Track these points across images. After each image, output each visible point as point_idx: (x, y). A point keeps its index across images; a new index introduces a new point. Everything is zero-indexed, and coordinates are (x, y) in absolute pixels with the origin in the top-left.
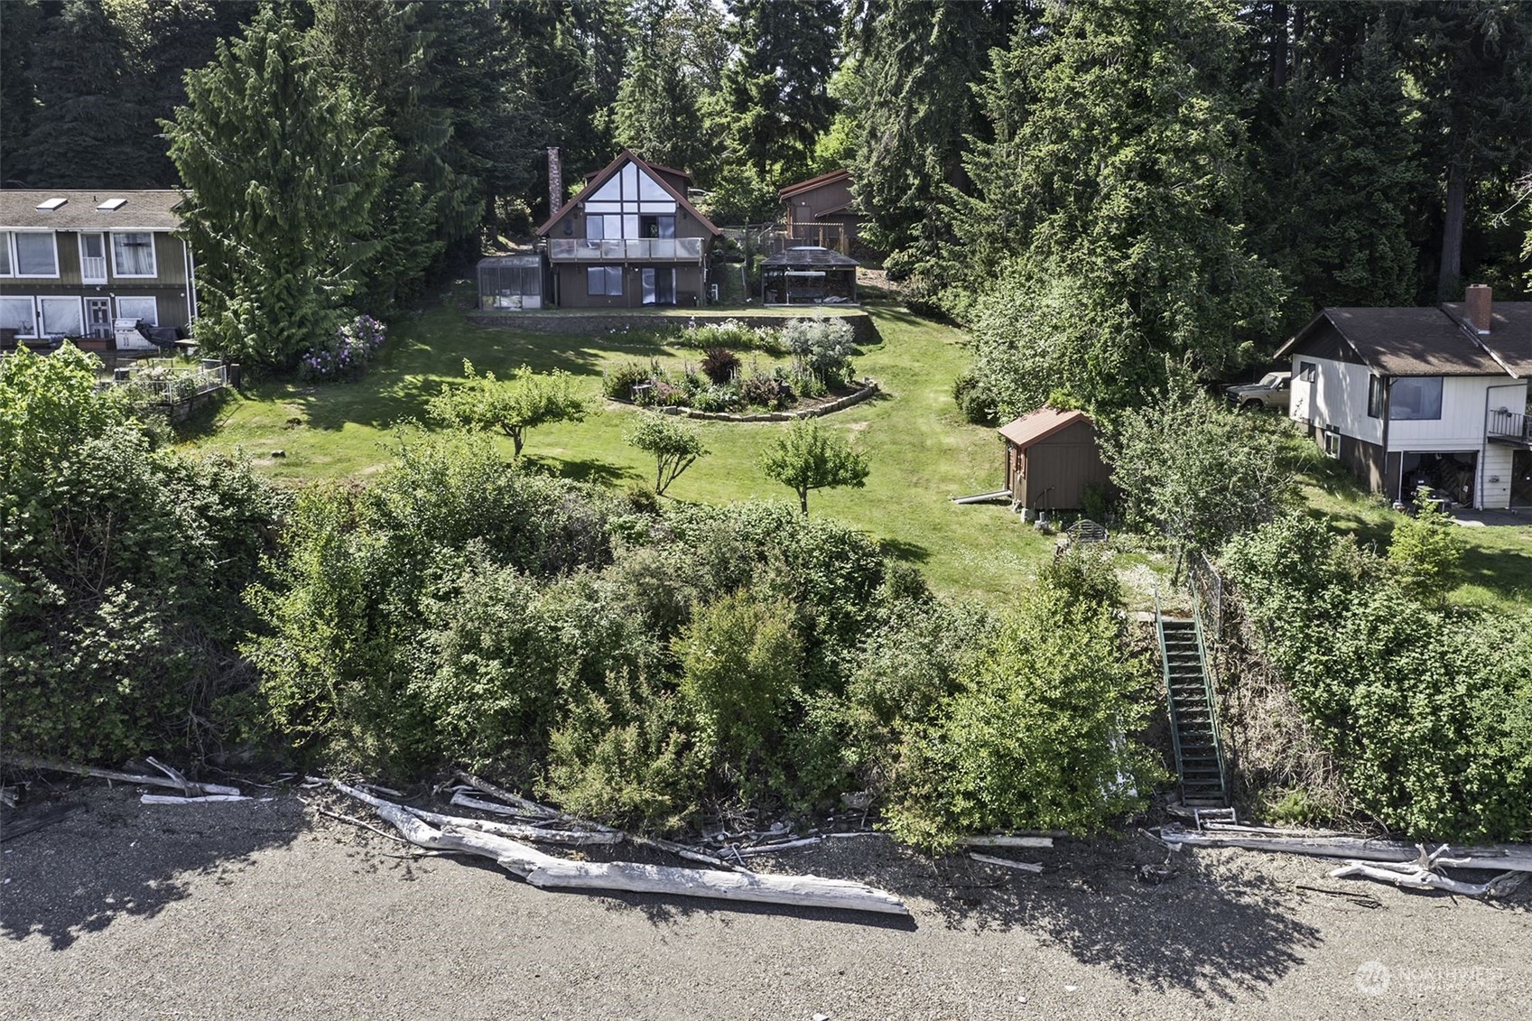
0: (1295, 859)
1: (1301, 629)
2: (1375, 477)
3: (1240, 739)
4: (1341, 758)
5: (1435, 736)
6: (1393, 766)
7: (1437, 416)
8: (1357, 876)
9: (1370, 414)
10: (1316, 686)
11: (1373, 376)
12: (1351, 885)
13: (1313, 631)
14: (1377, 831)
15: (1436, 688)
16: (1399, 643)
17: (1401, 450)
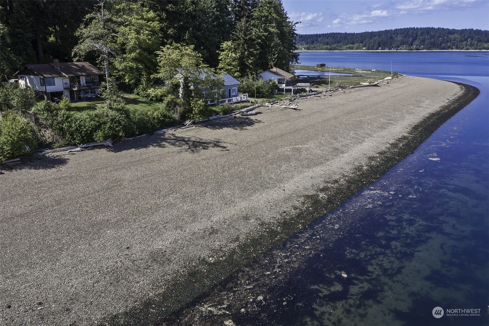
0: (61, 152)
1: (52, 118)
2: (45, 97)
3: (45, 138)
4: (63, 136)
5: (77, 129)
6: (72, 135)
7: (55, 85)
8: (70, 152)
9: (41, 85)
10: (57, 126)
11: (40, 78)
12: (70, 153)
13: (54, 118)
14: (71, 145)
15: (75, 123)
16: (68, 117)
17: (49, 92)
